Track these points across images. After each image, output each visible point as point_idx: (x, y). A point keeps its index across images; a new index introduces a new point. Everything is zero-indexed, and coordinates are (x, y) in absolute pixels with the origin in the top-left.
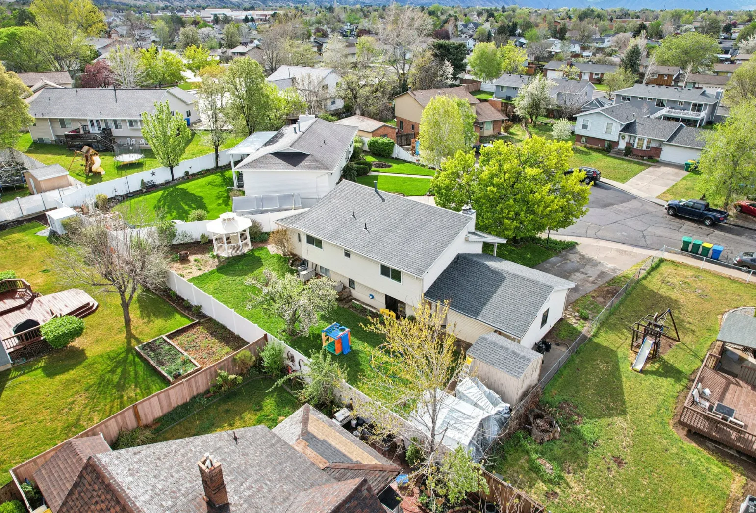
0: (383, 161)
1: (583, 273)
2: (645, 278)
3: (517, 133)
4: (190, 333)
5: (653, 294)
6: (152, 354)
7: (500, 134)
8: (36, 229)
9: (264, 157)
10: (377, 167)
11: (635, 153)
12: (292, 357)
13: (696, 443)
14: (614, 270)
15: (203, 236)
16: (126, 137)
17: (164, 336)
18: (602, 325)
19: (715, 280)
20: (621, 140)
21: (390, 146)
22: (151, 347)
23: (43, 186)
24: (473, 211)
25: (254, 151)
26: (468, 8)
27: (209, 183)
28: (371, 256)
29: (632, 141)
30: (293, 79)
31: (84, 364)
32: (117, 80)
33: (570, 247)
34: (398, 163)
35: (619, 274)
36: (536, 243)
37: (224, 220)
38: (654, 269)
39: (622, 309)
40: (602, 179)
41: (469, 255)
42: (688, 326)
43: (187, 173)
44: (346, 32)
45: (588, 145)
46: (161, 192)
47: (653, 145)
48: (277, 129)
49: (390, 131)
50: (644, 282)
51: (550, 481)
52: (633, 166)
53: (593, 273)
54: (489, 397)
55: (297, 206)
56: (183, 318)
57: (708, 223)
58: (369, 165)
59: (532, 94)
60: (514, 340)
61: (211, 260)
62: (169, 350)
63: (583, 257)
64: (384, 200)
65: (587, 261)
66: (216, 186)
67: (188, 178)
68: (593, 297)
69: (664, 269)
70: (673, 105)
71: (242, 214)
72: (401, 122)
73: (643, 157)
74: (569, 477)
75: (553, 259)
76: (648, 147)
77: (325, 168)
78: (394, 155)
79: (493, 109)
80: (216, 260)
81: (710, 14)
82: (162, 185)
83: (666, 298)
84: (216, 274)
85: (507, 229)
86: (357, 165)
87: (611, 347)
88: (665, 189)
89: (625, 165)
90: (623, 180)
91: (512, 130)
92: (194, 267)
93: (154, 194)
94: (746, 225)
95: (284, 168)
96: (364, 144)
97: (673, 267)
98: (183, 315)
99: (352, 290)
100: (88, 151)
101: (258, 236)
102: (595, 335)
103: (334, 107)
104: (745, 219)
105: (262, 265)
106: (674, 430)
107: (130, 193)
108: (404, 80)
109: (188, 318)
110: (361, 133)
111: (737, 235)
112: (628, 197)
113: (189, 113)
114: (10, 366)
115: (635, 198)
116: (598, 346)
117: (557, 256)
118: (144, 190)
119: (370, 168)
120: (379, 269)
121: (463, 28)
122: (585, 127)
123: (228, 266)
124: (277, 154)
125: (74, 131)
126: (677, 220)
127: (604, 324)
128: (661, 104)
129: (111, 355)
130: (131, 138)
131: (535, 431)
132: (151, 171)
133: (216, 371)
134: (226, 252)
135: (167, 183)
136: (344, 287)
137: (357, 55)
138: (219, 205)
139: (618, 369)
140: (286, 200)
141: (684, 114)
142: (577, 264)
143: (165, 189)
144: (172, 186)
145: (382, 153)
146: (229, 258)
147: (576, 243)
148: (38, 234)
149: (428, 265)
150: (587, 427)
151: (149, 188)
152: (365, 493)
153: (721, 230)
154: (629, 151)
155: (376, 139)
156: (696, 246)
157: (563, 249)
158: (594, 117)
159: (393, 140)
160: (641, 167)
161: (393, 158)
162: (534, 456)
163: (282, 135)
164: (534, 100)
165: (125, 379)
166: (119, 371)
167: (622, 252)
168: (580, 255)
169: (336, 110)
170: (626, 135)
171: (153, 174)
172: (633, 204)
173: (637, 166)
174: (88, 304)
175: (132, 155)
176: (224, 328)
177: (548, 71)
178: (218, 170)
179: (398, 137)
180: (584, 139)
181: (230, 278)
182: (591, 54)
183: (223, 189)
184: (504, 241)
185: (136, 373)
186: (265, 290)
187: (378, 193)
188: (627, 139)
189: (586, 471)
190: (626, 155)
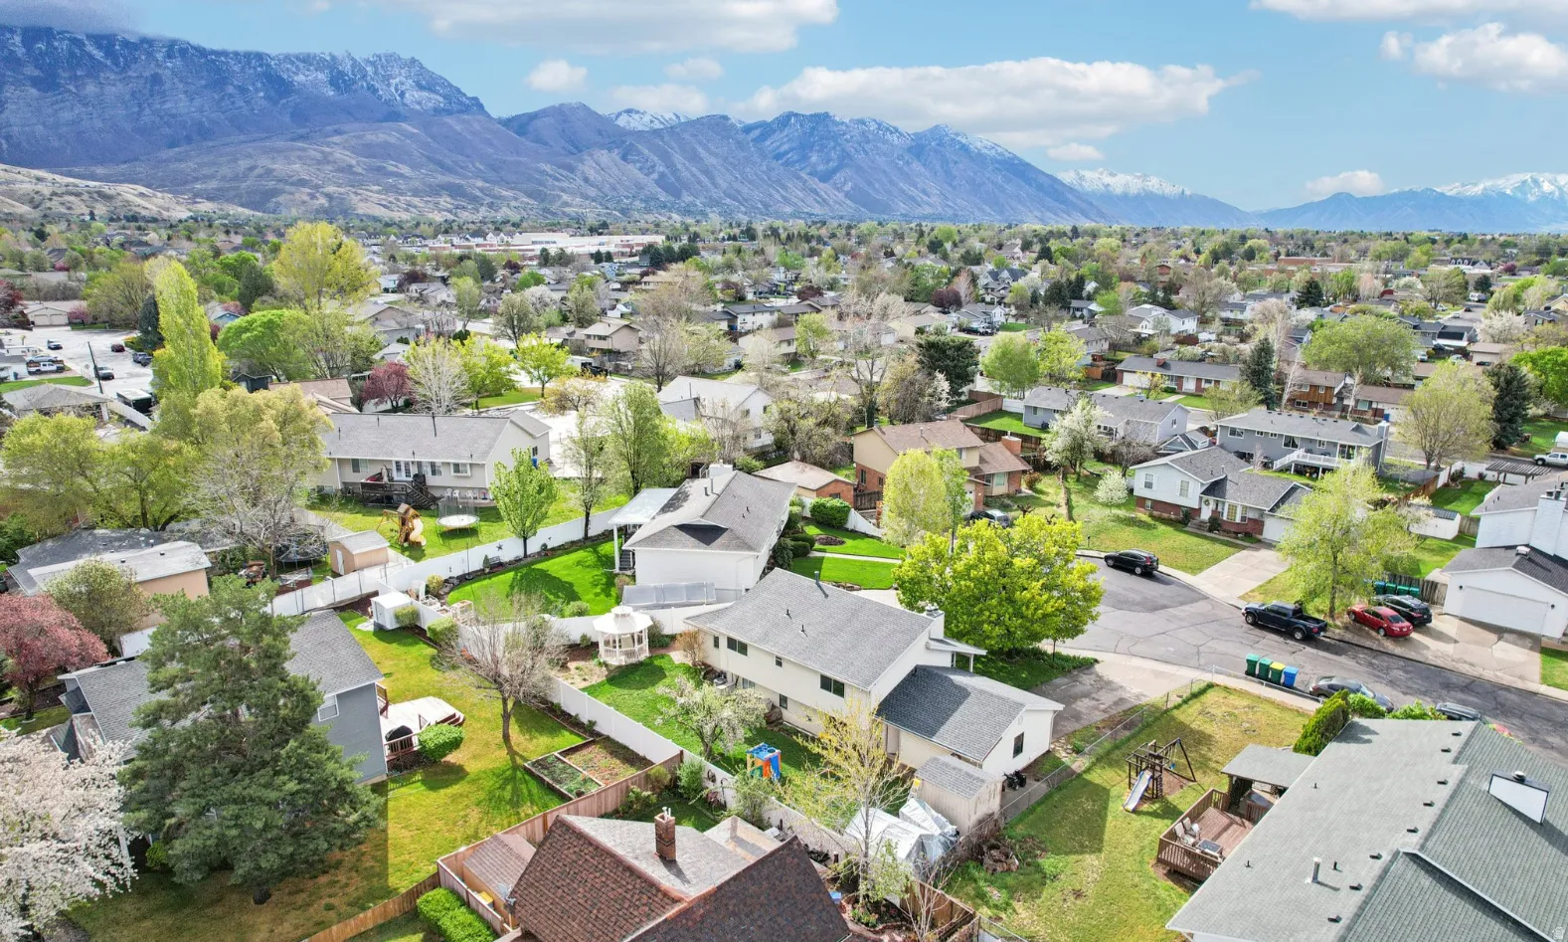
0: (831, 535)
1: (1093, 699)
2: (1177, 707)
3: (1049, 490)
4: (585, 752)
5: (1182, 727)
6: (546, 772)
7: (1020, 492)
8: (355, 621)
9: (664, 531)
10: (822, 544)
11: (1225, 527)
12: (714, 776)
13: (1173, 881)
14: (1138, 697)
15: (584, 637)
16: (445, 488)
17: (556, 754)
18: (1099, 760)
19: (1276, 712)
20: (1204, 507)
21: (844, 512)
22: (541, 764)
23: (358, 562)
24: (940, 612)
25: (648, 520)
26: (1010, 227)
27: (579, 563)
28: (810, 664)
29: (1220, 509)
30: (697, 400)
31: (468, 778)
32: (425, 396)
33: (1087, 665)
34: (854, 539)
35: (1143, 701)
36: (1039, 659)
37: (617, 616)
38: (1195, 696)
39: (1133, 742)
40: (1161, 568)
41: (932, 667)
42: (1214, 765)
43: (545, 545)
44: (777, 286)
45: (1155, 513)
46: (511, 574)
47: (1251, 515)
48: (676, 484)
49: (844, 487)
50: (1175, 712)
51: (996, 907)
52: (1218, 547)
53: (1107, 699)
54: (936, 820)
55: (710, 600)
56: (573, 737)
57: (1298, 635)
58: (811, 541)
59: (1072, 430)
60: (975, 764)
61: (598, 668)
62: (564, 768)
63: (1100, 678)
64: (827, 596)
65: (1104, 684)
66: (588, 566)
67: (546, 555)
68: (1098, 728)
69: (1210, 697)
70: (1310, 446)
71: (636, 609)
72: (863, 473)
73: (1237, 533)
74: (1017, 906)
75: (1058, 681)
76: (1243, 518)
77: (750, 548)
78: (850, 526)
79: (1008, 453)
80: (604, 668)
81: (1470, 245)
82: (510, 563)
83: (1198, 732)
84: (607, 686)
85: (988, 637)
86: (793, 543)
87: (1105, 785)
88: (1255, 585)
89: (1206, 545)
90: (1195, 570)
91: (1039, 486)
92: (576, 677)
93: (502, 577)
94: (1356, 640)
95: (693, 547)
96: (803, 507)
97: (1224, 694)
98: (572, 732)
99: (783, 710)
100: (406, 512)
101: (659, 641)
102: (1088, 770)
103: (758, 443)
104: (1358, 633)
105: (665, 676)
106: (1152, 869)
107: (469, 574)
108: (871, 401)
109: (579, 736)
110: (802, 491)
111: (1336, 654)
112: (1195, 595)
113: (535, 451)
114: (385, 778)
115: (1205, 598)
116: (1088, 783)
117: (1065, 676)
118: (487, 570)
119: (812, 545)
120: (818, 682)
121: (990, 279)
122: (1148, 485)
123: (621, 677)
124: (684, 528)
125: (371, 478)
126: (1257, 632)
127: (1105, 759)
128: (1291, 443)
129: (497, 772)
130: (453, 488)
131: (988, 861)
132: (497, 543)
133: (628, 787)
134: (617, 659)
135: (518, 560)
136: (773, 707)
137: (796, 343)
138: (597, 595)
139: (1106, 808)
140: (694, 593)
141: (1328, 461)
142: (1089, 687)
143: (516, 569)
144: (525, 566)
145: (832, 523)
146: (620, 667)
147: (1096, 661)
148: (359, 627)
149: (875, 676)
150: (1048, 862)
151: (494, 568)
152: (796, 847)
153: (1317, 647)
154: (1215, 524)
155: (823, 500)
156: (1265, 668)
157: (1074, 668)
158: (1162, 470)
159: (847, 504)
160: (1231, 550)
161: (847, 530)
162: (981, 883)
163: (686, 497)
164: (1074, 439)
165: (518, 796)
166: (509, 787)
167: (1158, 674)
168: (1098, 676)
169: (762, 447)
170: (1212, 499)
171: (500, 548)
172: (1201, 606)
173: (1224, 548)
174: (454, 715)
175: (461, 517)
176: (625, 748)
177: (1125, 374)
178: (588, 543)
179: (856, 496)
180: (1149, 503)
181: (626, 691)
182: (1213, 337)
183: (599, 573)
184: (984, 652)
185: (529, 791)
186: (681, 700)
187: (819, 586)
188: (1212, 506)
189: (1038, 901)
190: (1210, 531)
